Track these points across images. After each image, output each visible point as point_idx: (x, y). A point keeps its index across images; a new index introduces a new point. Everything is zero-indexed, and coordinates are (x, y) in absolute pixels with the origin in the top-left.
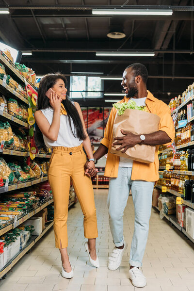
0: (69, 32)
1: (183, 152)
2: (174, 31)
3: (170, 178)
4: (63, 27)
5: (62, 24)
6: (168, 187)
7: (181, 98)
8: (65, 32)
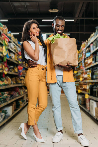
0: (29, 10)
1: (89, 70)
2: (85, 9)
3: (82, 85)
4: (25, 7)
5: (25, 6)
6: (81, 90)
7: (88, 42)
8: (27, 10)
